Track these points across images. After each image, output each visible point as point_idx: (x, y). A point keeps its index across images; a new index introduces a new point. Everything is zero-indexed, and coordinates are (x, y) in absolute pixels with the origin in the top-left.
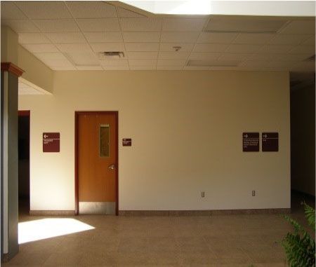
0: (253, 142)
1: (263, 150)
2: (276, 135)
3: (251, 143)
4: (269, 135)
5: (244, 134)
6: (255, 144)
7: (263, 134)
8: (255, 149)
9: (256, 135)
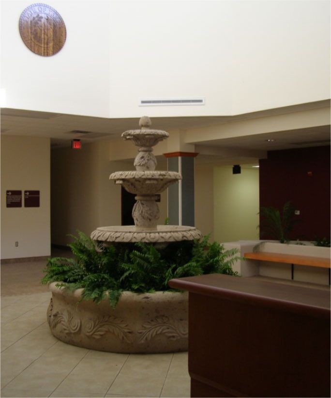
0: (15, 199)
1: (26, 206)
2: (37, 193)
3: (14, 199)
4: (31, 192)
5: (8, 192)
6: (18, 200)
7: (26, 192)
8: (18, 205)
9: (18, 193)
